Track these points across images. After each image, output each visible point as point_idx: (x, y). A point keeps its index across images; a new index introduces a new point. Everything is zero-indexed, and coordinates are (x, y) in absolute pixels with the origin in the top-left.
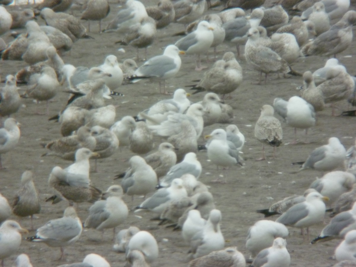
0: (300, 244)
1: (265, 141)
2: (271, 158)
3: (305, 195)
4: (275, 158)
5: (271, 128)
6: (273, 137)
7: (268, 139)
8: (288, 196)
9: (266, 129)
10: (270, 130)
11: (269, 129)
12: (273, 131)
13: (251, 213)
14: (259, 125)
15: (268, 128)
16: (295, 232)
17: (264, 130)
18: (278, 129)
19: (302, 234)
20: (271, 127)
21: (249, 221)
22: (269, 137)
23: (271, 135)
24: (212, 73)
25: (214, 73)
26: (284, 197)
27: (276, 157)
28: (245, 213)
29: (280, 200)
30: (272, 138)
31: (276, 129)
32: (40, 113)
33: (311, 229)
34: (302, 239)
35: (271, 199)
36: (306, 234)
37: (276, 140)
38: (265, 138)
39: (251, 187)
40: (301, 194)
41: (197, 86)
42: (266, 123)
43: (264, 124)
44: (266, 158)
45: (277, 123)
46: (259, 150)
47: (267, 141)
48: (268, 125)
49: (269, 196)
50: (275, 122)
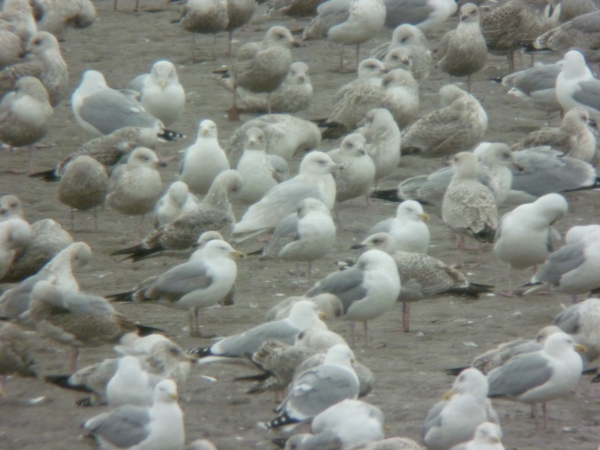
0: (530, 436)
1: (465, 231)
2: (472, 265)
3: (540, 338)
4: (482, 266)
5: (477, 206)
6: (482, 224)
7: (472, 228)
8: (507, 341)
9: (467, 207)
10: (477, 210)
11: (472, 208)
12: (481, 213)
13: (432, 374)
14: (452, 199)
15: (470, 205)
16: (518, 411)
17: (464, 209)
18: (491, 207)
19: (532, 416)
20: (477, 204)
21: (428, 389)
22: (474, 223)
23: (479, 219)
24: (359, 94)
25: (363, 94)
26: (499, 343)
27: (483, 263)
28: (422, 373)
29: (489, 348)
30: (480, 226)
31: (486, 207)
32: (14, 170)
33: (550, 406)
34: (533, 426)
35: (471, 346)
36: (541, 417)
37: (488, 231)
38: (465, 226)
39: (434, 322)
40: (531, 338)
41: (329, 121)
42: (466, 196)
43: (462, 198)
44: (463, 265)
45: (488, 196)
46: (450, 249)
47: (470, 232)
48: (471, 200)
49: (469, 340)
50: (484, 194)
